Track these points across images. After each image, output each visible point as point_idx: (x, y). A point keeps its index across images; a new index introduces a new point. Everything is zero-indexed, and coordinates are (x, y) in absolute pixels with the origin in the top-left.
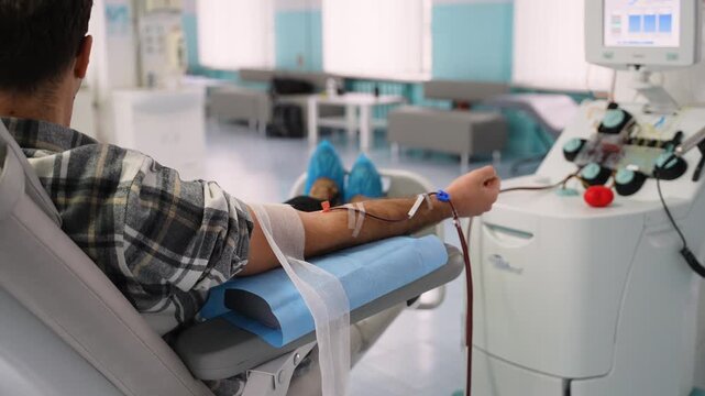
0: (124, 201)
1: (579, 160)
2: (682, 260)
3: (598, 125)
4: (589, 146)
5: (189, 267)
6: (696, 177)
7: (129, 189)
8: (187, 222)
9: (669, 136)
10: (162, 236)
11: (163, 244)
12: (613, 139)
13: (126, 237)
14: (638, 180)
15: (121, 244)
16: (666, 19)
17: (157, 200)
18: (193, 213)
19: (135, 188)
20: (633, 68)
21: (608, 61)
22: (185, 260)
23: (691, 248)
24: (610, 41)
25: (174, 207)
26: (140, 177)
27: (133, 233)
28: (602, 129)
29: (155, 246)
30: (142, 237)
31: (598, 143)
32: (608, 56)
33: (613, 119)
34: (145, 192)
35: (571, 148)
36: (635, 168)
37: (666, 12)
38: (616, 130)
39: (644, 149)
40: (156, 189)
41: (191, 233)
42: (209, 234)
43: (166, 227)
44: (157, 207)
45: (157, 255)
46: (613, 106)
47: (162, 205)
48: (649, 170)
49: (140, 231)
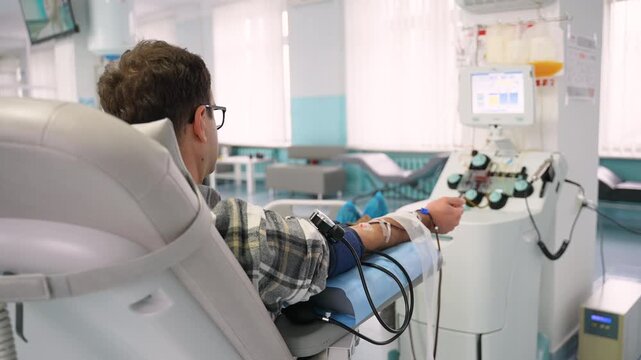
0: (257, 244)
1: (461, 188)
2: (539, 249)
3: (469, 164)
4: (465, 178)
5: (302, 287)
6: (542, 195)
7: (258, 234)
8: (298, 253)
9: (517, 170)
10: (284, 268)
11: (286, 274)
12: (482, 173)
13: (262, 271)
14: (504, 198)
15: (257, 276)
16: (514, 96)
17: (276, 239)
18: (300, 245)
19: (263, 233)
20: (493, 127)
21: (476, 123)
22: (300, 283)
23: (544, 240)
24: (477, 110)
25: (287, 243)
26: (263, 224)
27: (267, 268)
28: (472, 167)
29: (281, 276)
30: (273, 270)
31: (471, 176)
32: (476, 119)
33: (479, 161)
34: (270, 235)
35: (453, 181)
36: (500, 191)
37: (513, 91)
38: (483, 167)
39: (503, 178)
40: (273, 231)
41: (301, 260)
42: (313, 259)
43: (286, 259)
44: (277, 245)
45: (283, 283)
46: (475, 153)
47: (280, 243)
48: (511, 192)
49: (272, 266)
